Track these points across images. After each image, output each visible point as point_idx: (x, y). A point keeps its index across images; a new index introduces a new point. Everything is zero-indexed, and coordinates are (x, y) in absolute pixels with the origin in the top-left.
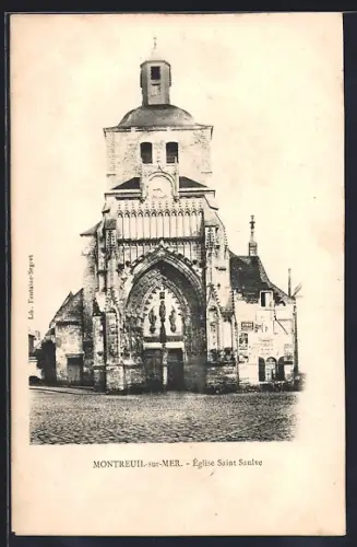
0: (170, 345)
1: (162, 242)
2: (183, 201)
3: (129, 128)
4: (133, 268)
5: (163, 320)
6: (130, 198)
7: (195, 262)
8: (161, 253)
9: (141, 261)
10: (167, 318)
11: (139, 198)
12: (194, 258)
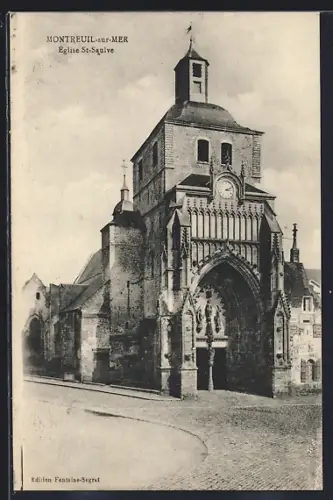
0: (215, 344)
1: (228, 244)
2: (247, 204)
3: (190, 123)
4: (200, 268)
5: (208, 320)
6: (199, 196)
7: (255, 266)
8: (226, 255)
9: (208, 262)
10: (212, 318)
11: (207, 197)
12: (255, 262)
